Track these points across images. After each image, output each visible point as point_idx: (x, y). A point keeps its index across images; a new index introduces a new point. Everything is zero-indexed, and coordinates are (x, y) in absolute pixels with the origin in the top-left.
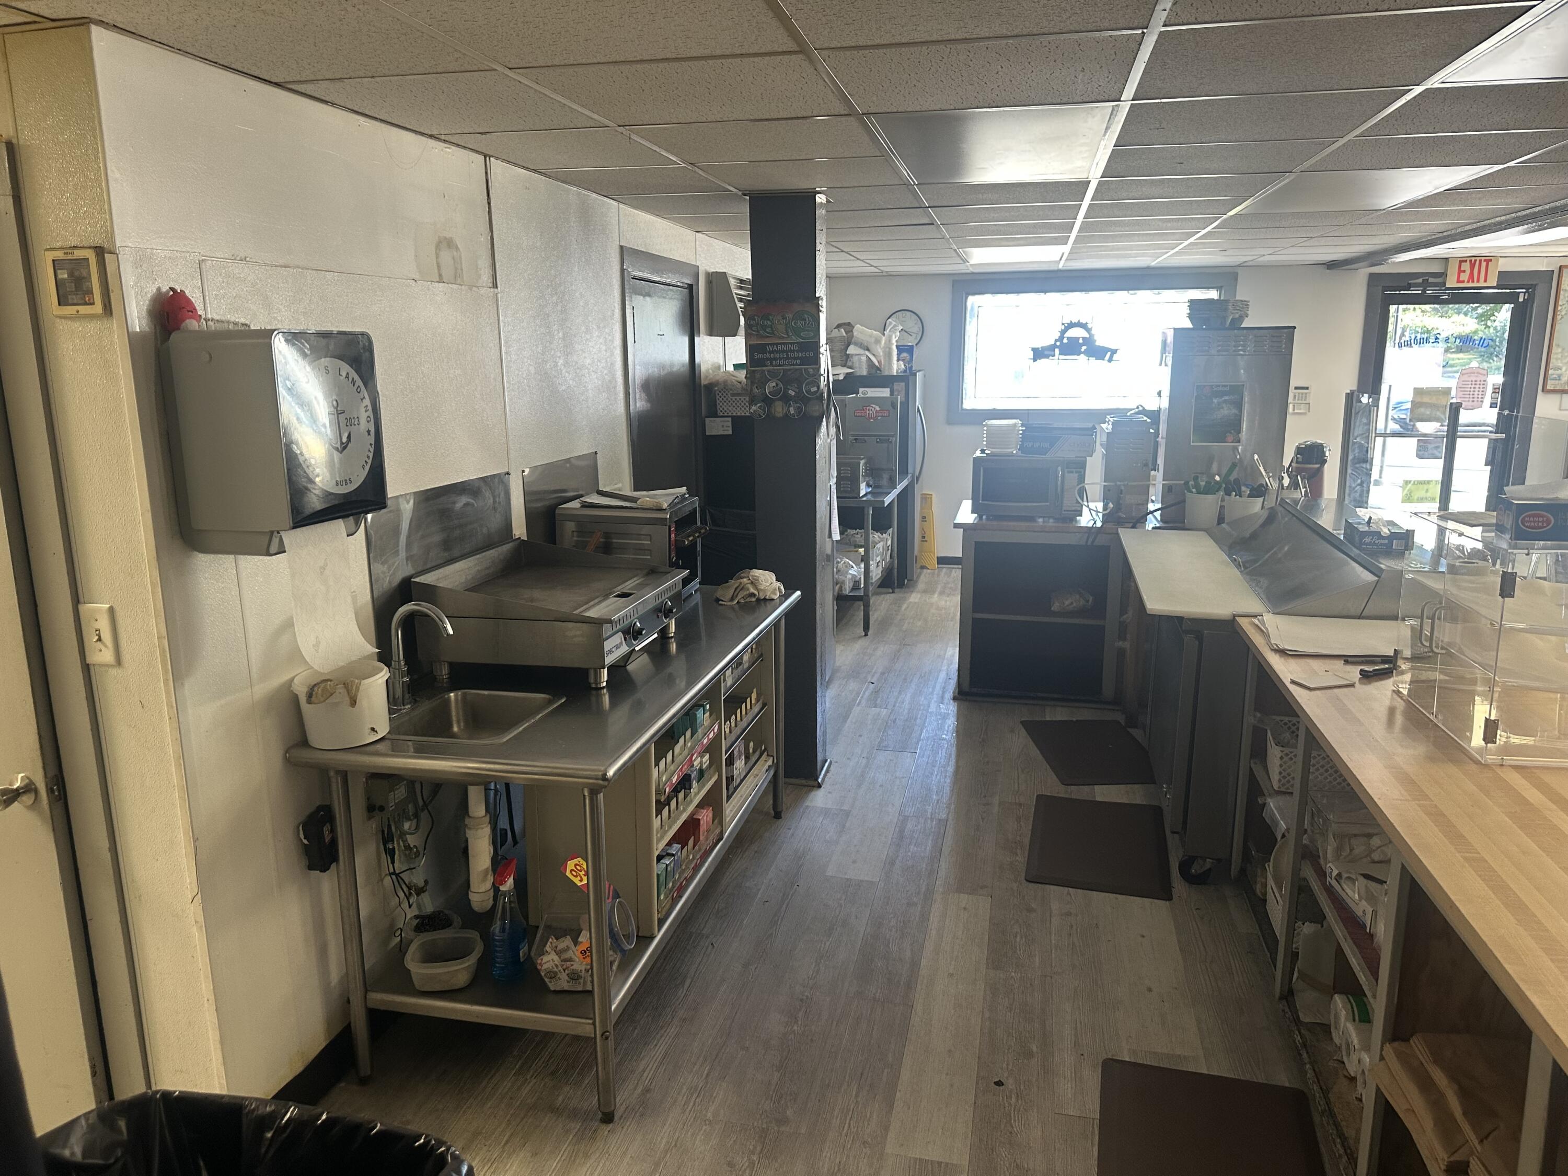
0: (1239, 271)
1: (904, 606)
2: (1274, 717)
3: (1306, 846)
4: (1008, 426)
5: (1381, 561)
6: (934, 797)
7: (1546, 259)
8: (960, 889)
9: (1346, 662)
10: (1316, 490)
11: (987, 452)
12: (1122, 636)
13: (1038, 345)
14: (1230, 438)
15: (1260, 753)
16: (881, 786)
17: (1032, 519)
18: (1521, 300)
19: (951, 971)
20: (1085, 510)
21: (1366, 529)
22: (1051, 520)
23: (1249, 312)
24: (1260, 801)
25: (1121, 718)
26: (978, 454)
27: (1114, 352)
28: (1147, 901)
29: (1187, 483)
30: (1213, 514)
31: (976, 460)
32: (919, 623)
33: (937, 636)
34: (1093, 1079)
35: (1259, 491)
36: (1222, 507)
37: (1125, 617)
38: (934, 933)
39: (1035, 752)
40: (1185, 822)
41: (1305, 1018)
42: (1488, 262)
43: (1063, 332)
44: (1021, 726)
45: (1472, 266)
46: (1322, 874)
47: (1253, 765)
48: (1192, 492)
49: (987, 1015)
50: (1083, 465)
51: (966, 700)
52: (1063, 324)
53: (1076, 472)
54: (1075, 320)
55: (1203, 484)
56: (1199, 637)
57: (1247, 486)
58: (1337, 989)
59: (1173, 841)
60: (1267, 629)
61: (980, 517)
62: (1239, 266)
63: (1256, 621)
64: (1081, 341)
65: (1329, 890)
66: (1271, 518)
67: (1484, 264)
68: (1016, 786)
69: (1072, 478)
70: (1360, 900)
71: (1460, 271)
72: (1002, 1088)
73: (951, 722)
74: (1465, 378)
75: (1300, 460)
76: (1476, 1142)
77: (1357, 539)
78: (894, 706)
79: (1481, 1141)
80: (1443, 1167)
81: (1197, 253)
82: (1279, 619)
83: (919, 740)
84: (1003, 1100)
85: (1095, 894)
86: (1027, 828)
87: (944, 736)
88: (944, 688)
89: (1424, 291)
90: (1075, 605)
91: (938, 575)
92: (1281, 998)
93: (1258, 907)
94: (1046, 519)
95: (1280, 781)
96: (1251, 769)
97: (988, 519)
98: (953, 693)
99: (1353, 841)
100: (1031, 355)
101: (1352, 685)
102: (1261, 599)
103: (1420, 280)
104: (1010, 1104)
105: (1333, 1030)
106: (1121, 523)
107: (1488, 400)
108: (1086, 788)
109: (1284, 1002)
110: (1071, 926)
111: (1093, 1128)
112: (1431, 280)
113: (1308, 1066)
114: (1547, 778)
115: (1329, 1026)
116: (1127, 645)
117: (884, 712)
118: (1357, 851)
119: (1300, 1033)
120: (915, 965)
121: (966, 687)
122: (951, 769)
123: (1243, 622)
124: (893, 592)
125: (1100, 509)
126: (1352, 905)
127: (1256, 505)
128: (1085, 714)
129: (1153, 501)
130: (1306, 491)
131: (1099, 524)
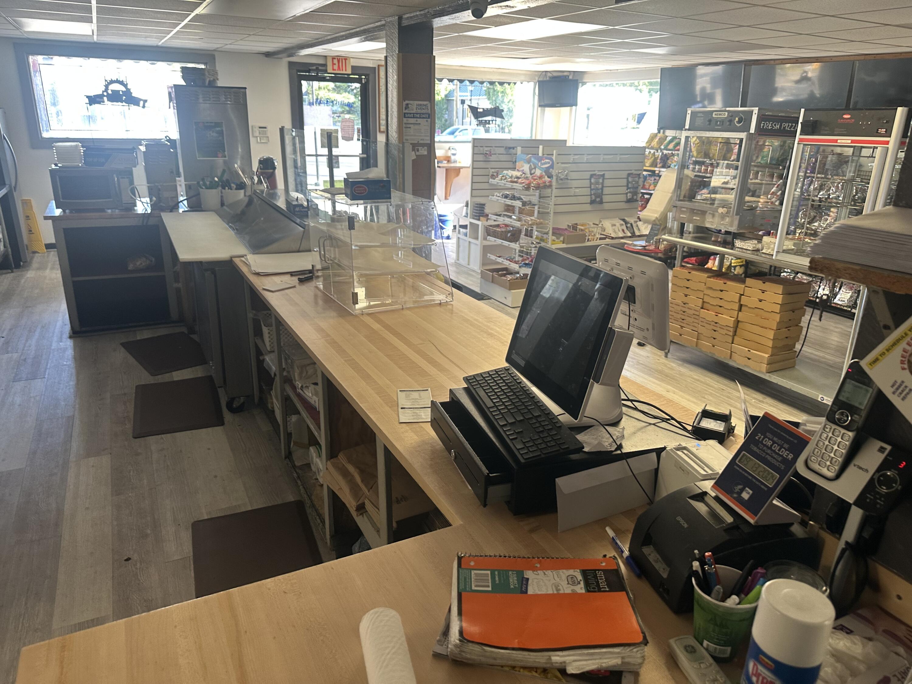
0: (216, 54)
1: (23, 281)
2: (263, 312)
3: (286, 376)
4: (71, 146)
5: (305, 220)
6: (63, 403)
7: (372, 61)
8: (88, 455)
9: (292, 275)
10: (273, 185)
11: (59, 165)
12: (177, 280)
13: (92, 94)
14: (220, 155)
15: (259, 333)
16: (20, 405)
17: (103, 210)
18: (363, 82)
19: (87, 506)
20: (138, 203)
21: (296, 203)
22: (117, 211)
23: (219, 77)
24: (261, 358)
25: (184, 330)
26: (53, 166)
27: (145, 101)
28: (210, 429)
29: (198, 183)
30: (217, 201)
31: (52, 172)
32: (37, 291)
33: (52, 298)
34: (186, 536)
35: (241, 186)
36: (222, 197)
37: (176, 268)
38: (72, 487)
39: (132, 360)
40: (225, 381)
41: (298, 463)
42: (346, 59)
43: (107, 87)
44: (121, 346)
45: (339, 61)
46: (294, 388)
47: (256, 340)
48: (202, 188)
49: (115, 523)
50: (131, 173)
51: (79, 337)
52: (106, 81)
53: (127, 178)
54: (114, 79)
55: (208, 183)
56: (214, 272)
57: (234, 183)
58: (310, 445)
59: (221, 392)
60: (249, 263)
61: (64, 211)
62: (215, 50)
63: (243, 259)
64: (121, 93)
65: (299, 396)
66: (250, 202)
67: (344, 61)
68: (121, 383)
69: (125, 182)
70: (312, 396)
71: (334, 64)
72: (130, 561)
73: (70, 353)
74: (344, 124)
75: (262, 167)
76: (367, 491)
77: (292, 209)
78: (23, 350)
79: (369, 491)
80: (355, 509)
81: (183, 39)
82: (256, 256)
83: (46, 369)
84: (132, 567)
85: (178, 434)
86: (131, 407)
87: (65, 363)
88: (61, 332)
89: (317, 74)
90: (143, 264)
91: (48, 256)
92: (286, 458)
93: (270, 414)
94: (114, 210)
95: (270, 345)
96: (255, 342)
97: (71, 212)
98: (69, 333)
99: (308, 368)
100: (87, 101)
101: (294, 287)
102: (246, 247)
103: (314, 68)
104: (136, 569)
105: (312, 465)
106: (163, 210)
107: (356, 137)
108: (167, 375)
109: (287, 459)
110: (165, 456)
111: (190, 561)
112: (320, 68)
113: (301, 487)
114: (382, 317)
115: (309, 464)
116: (180, 285)
117: (15, 356)
118: (309, 373)
119: (296, 472)
120: (60, 512)
121: (77, 328)
122: (72, 383)
123: (237, 261)
124: (12, 272)
125: (149, 202)
126: (308, 399)
127: (241, 194)
128: (162, 331)
129: (182, 195)
130: (267, 186)
131: (149, 211)
